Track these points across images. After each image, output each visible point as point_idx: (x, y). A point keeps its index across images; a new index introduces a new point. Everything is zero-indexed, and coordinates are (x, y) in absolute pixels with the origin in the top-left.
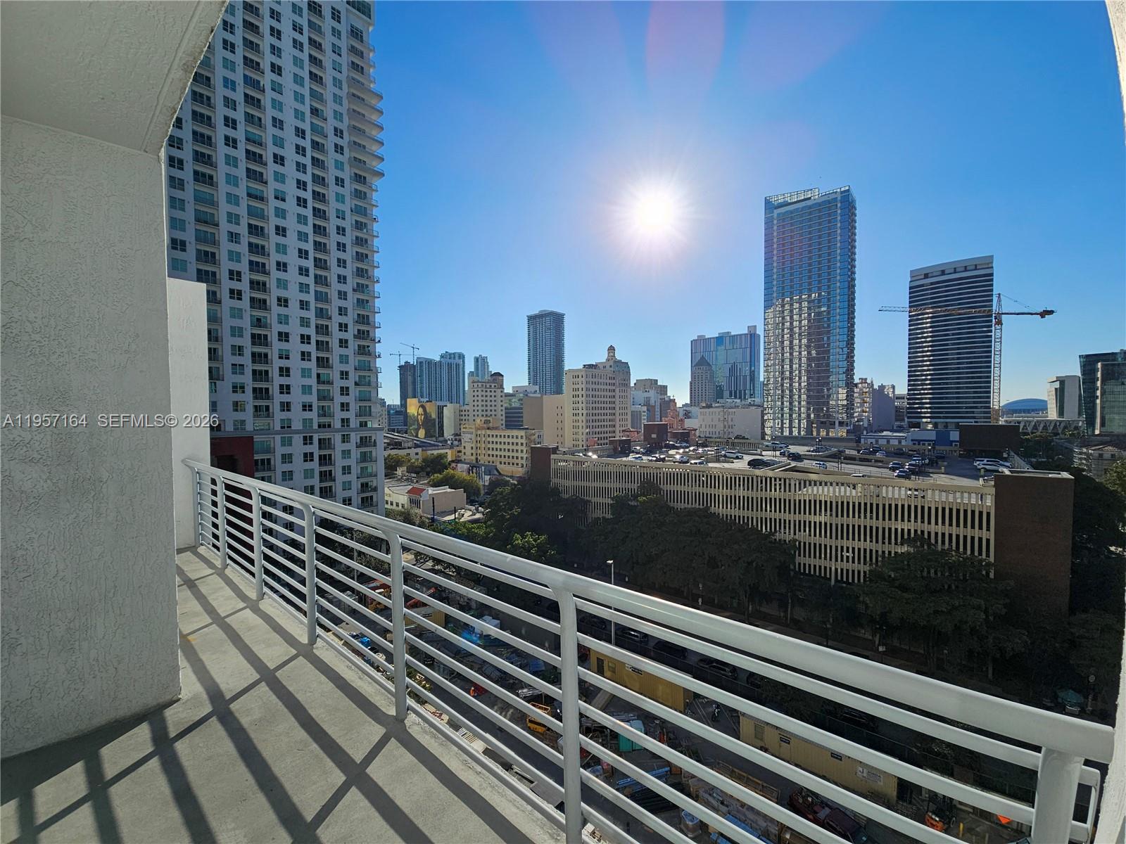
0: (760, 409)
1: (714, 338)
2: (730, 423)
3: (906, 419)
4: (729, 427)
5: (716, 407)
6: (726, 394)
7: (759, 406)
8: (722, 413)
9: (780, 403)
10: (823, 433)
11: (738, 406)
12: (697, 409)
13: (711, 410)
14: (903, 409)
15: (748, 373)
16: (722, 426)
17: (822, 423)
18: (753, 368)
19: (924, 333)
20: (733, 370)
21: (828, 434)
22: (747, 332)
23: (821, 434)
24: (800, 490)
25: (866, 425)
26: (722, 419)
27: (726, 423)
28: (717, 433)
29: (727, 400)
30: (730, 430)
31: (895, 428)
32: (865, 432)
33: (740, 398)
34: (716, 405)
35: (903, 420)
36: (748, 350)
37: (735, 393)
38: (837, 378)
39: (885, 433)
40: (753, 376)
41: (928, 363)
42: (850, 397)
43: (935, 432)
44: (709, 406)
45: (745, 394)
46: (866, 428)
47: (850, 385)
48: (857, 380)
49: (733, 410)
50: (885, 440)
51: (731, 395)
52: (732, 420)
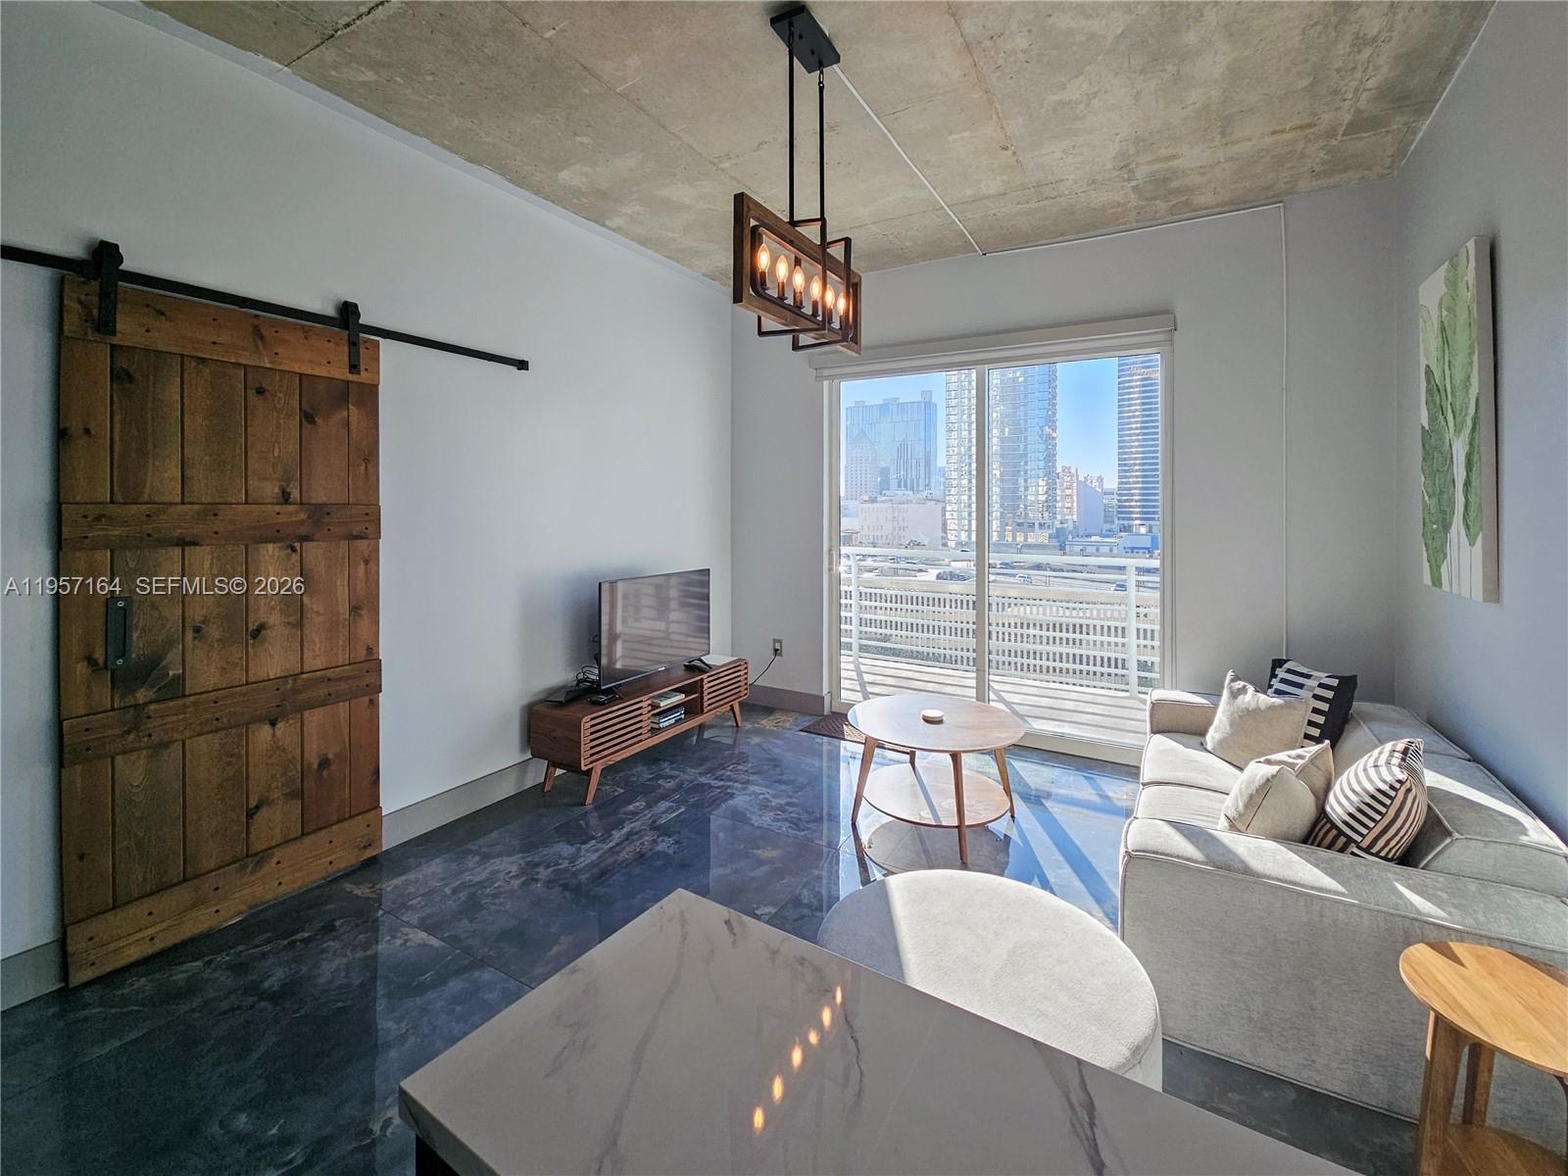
0: (940, 505)
1: (877, 405)
2: (901, 524)
3: (1116, 520)
4: (900, 530)
5: (883, 502)
6: (894, 484)
7: (939, 501)
8: (890, 510)
9: (966, 498)
10: (1020, 538)
11: (911, 501)
12: (857, 503)
13: (875, 505)
14: (1112, 507)
15: (921, 455)
16: (890, 527)
17: (1019, 525)
18: (928, 449)
19: (1131, 405)
20: (903, 450)
21: (1026, 539)
22: (919, 400)
23: (1018, 539)
24: (1003, 610)
25: (1071, 528)
26: (890, 517)
27: (895, 524)
28: (884, 538)
29: (897, 492)
30: (902, 533)
31: (1104, 532)
32: (1070, 537)
33: (912, 489)
34: (884, 498)
35: (1113, 522)
36: (922, 422)
37: (906, 481)
38: (1035, 465)
39: (1093, 538)
40: (928, 460)
41: (1137, 444)
42: (1051, 489)
43: (1149, 538)
44: (873, 500)
45: (918, 485)
46: (1070, 532)
47: (1050, 474)
48: (1059, 470)
49: (905, 506)
50: (1095, 548)
51: (899, 486)
52: (904, 520)
